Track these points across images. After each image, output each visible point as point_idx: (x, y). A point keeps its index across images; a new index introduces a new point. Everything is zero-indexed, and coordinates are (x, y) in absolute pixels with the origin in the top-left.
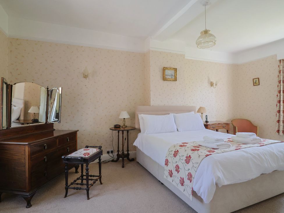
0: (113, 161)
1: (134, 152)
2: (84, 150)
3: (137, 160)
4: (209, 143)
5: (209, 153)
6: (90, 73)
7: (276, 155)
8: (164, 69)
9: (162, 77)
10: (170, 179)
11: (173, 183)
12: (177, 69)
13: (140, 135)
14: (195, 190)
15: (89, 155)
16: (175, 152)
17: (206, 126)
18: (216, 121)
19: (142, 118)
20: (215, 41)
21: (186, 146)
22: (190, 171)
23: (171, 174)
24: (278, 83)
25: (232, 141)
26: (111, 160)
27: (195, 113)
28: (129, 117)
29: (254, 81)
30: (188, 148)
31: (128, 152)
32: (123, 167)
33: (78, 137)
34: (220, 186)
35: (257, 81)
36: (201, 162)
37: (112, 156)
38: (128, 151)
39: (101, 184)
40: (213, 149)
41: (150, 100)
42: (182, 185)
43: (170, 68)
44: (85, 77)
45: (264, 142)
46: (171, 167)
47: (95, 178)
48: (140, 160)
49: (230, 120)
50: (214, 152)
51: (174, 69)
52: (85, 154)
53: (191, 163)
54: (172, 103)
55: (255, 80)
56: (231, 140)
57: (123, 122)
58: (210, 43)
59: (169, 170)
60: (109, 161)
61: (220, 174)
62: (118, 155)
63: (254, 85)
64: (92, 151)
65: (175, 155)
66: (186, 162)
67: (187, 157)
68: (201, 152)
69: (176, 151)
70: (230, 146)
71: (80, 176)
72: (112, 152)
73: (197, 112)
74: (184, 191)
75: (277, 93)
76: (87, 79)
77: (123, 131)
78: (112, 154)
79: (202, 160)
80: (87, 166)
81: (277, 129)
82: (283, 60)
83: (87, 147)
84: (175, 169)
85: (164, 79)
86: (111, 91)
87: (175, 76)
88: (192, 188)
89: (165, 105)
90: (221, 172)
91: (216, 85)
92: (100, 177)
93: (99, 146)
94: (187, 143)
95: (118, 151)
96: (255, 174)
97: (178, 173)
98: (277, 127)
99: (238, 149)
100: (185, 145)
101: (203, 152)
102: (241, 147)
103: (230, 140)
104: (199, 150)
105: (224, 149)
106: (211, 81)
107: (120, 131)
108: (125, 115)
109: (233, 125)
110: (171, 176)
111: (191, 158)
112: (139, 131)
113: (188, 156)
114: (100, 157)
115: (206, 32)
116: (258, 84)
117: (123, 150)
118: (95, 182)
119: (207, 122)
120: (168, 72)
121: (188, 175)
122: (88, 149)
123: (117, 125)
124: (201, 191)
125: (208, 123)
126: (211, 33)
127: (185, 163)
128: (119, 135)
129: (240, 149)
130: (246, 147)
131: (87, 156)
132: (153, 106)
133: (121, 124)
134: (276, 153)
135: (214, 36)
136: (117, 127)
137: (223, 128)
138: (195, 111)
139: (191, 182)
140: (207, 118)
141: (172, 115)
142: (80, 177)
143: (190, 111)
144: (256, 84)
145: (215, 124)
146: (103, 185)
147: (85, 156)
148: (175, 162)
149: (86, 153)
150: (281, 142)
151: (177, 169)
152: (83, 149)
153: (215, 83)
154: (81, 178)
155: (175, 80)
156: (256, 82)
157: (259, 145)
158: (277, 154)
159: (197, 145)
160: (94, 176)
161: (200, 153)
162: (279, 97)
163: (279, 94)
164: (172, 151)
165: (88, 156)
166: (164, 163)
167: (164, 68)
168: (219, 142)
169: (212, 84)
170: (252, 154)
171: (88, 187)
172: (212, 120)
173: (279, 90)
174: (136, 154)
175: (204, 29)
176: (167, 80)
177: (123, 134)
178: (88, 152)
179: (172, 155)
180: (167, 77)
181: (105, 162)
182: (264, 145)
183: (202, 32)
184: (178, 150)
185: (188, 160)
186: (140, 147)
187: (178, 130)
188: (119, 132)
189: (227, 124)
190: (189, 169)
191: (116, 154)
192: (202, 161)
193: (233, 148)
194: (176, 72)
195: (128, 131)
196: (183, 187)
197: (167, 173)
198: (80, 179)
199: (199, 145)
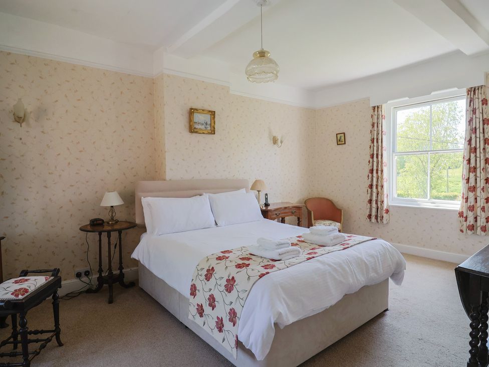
0: (89, 291)
1: (135, 268)
2: (16, 282)
3: (140, 285)
4: (266, 250)
5: (264, 271)
6: (31, 112)
7: (365, 263)
8: (192, 112)
9: (188, 125)
10: (199, 321)
11: (205, 327)
12: (214, 112)
13: (145, 238)
14: (240, 339)
15: (28, 294)
16: (208, 271)
17: (266, 214)
18: (282, 203)
19: (149, 205)
20: (277, 72)
21: (227, 258)
22: (233, 306)
23: (201, 311)
24: (370, 141)
25: (303, 242)
26: (86, 290)
27: (247, 192)
28: (123, 203)
29: (338, 138)
30: (231, 261)
31: (121, 272)
32: (111, 302)
33: (6, 251)
34: (282, 327)
35: (343, 138)
36: (251, 289)
37: (88, 281)
38: (121, 268)
39: (60, 344)
40: (273, 260)
41: (165, 169)
42: (220, 330)
43: (203, 110)
44: (19, 120)
45: (349, 240)
46: (202, 298)
47: (45, 336)
48: (145, 284)
49: (303, 199)
50: (273, 266)
51: (210, 111)
52: (16, 293)
53: (234, 292)
54: (207, 174)
55: (339, 136)
56: (303, 239)
57: (110, 213)
58: (269, 75)
59: (198, 305)
60: (80, 293)
61: (282, 308)
62: (100, 279)
63: (338, 144)
64: (36, 282)
65: (208, 277)
66: (227, 290)
67: (228, 281)
68: (253, 270)
69: (211, 268)
70: (299, 252)
71: (10, 335)
72: (87, 274)
73: (251, 189)
74: (223, 341)
75: (368, 158)
76: (24, 124)
77: (109, 233)
78: (88, 279)
79: (254, 284)
80: (23, 318)
81: (368, 213)
82: (378, 107)
83: (25, 273)
84: (208, 303)
85: (192, 130)
86: (81, 151)
87: (213, 124)
88: (237, 337)
89: (193, 177)
90: (283, 303)
91: (281, 142)
92: (57, 332)
93: (52, 268)
94: (231, 252)
95: (100, 271)
96: (334, 297)
97: (213, 309)
98: (368, 210)
99: (310, 258)
100: (227, 255)
101: (256, 268)
102: (315, 253)
103: (300, 239)
104: (249, 264)
105: (289, 260)
106: (274, 135)
107: (103, 233)
108: (113, 200)
109: (307, 209)
110: (201, 316)
111: (235, 281)
112: (143, 229)
113: (230, 278)
114: (55, 292)
115: (262, 54)
116: (344, 143)
117: (110, 268)
118: (46, 345)
119: (267, 205)
120: (199, 118)
121: (229, 313)
122: (26, 278)
123: (96, 220)
124: (252, 340)
125: (269, 208)
126: (270, 57)
127: (225, 291)
128: (100, 240)
129: (314, 257)
130: (323, 253)
131: (20, 297)
132: (170, 180)
133: (106, 217)
134: (365, 260)
135: (276, 63)
136: (96, 225)
137: (291, 215)
138: (247, 188)
139: (234, 325)
140: (266, 199)
141: (206, 197)
142: (10, 338)
143: (238, 188)
144: (340, 143)
145: (281, 208)
146: (64, 347)
147: (17, 296)
148: (208, 290)
149: (20, 290)
150: (373, 239)
151: (212, 302)
152: (13, 280)
153: (279, 138)
154: (12, 340)
155: (213, 132)
156: (341, 140)
157: (343, 247)
158: (367, 260)
159: (248, 253)
160: (42, 332)
161: (250, 272)
162: (371, 164)
163: (371, 160)
164: (202, 269)
165: (25, 296)
166: (189, 292)
167: (191, 109)
168: (282, 248)
169: (275, 141)
170: (332, 265)
171: (26, 360)
172: (275, 202)
173: (372, 153)
174: (137, 272)
175: (259, 49)
176: (196, 132)
177: (109, 236)
178: (24, 285)
179: (204, 277)
180: (197, 126)
181: (71, 296)
182: (348, 247)
183: (255, 54)
184: (213, 268)
185: (230, 285)
186: (144, 261)
187: (216, 224)
188: (100, 234)
189: (298, 208)
190: (231, 303)
191: (95, 276)
192: (254, 286)
193: (304, 256)
194: (214, 118)
195: (120, 232)
196: (222, 335)
197: (193, 310)
198: (10, 343)
199: (251, 254)
